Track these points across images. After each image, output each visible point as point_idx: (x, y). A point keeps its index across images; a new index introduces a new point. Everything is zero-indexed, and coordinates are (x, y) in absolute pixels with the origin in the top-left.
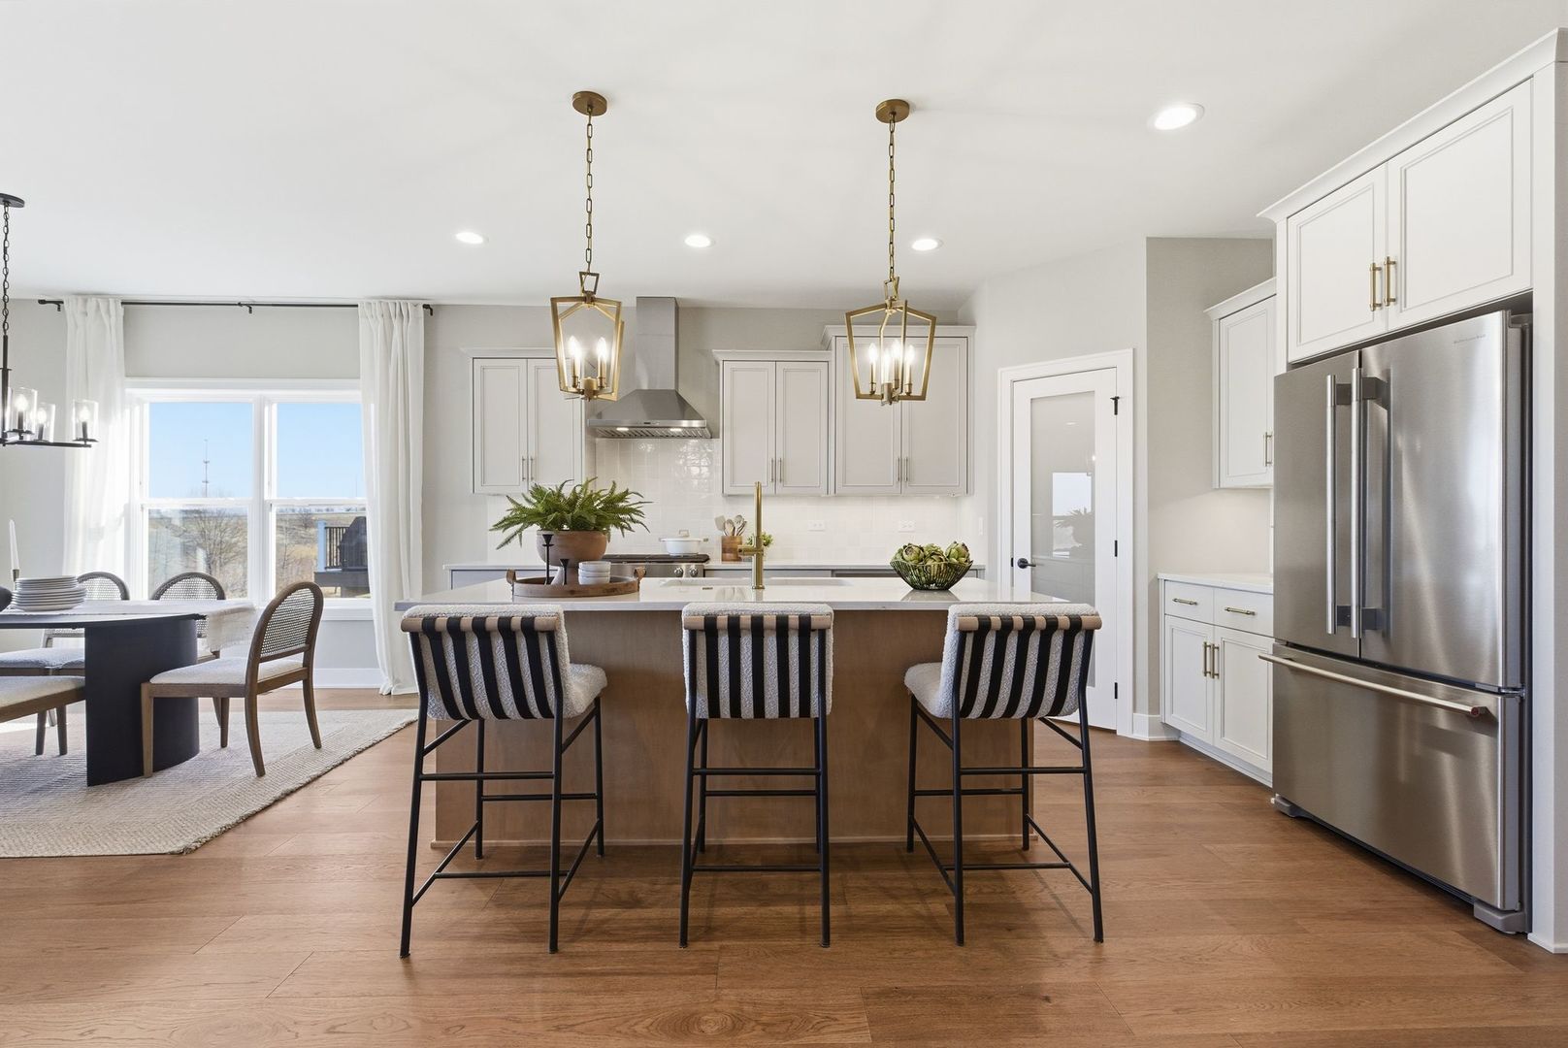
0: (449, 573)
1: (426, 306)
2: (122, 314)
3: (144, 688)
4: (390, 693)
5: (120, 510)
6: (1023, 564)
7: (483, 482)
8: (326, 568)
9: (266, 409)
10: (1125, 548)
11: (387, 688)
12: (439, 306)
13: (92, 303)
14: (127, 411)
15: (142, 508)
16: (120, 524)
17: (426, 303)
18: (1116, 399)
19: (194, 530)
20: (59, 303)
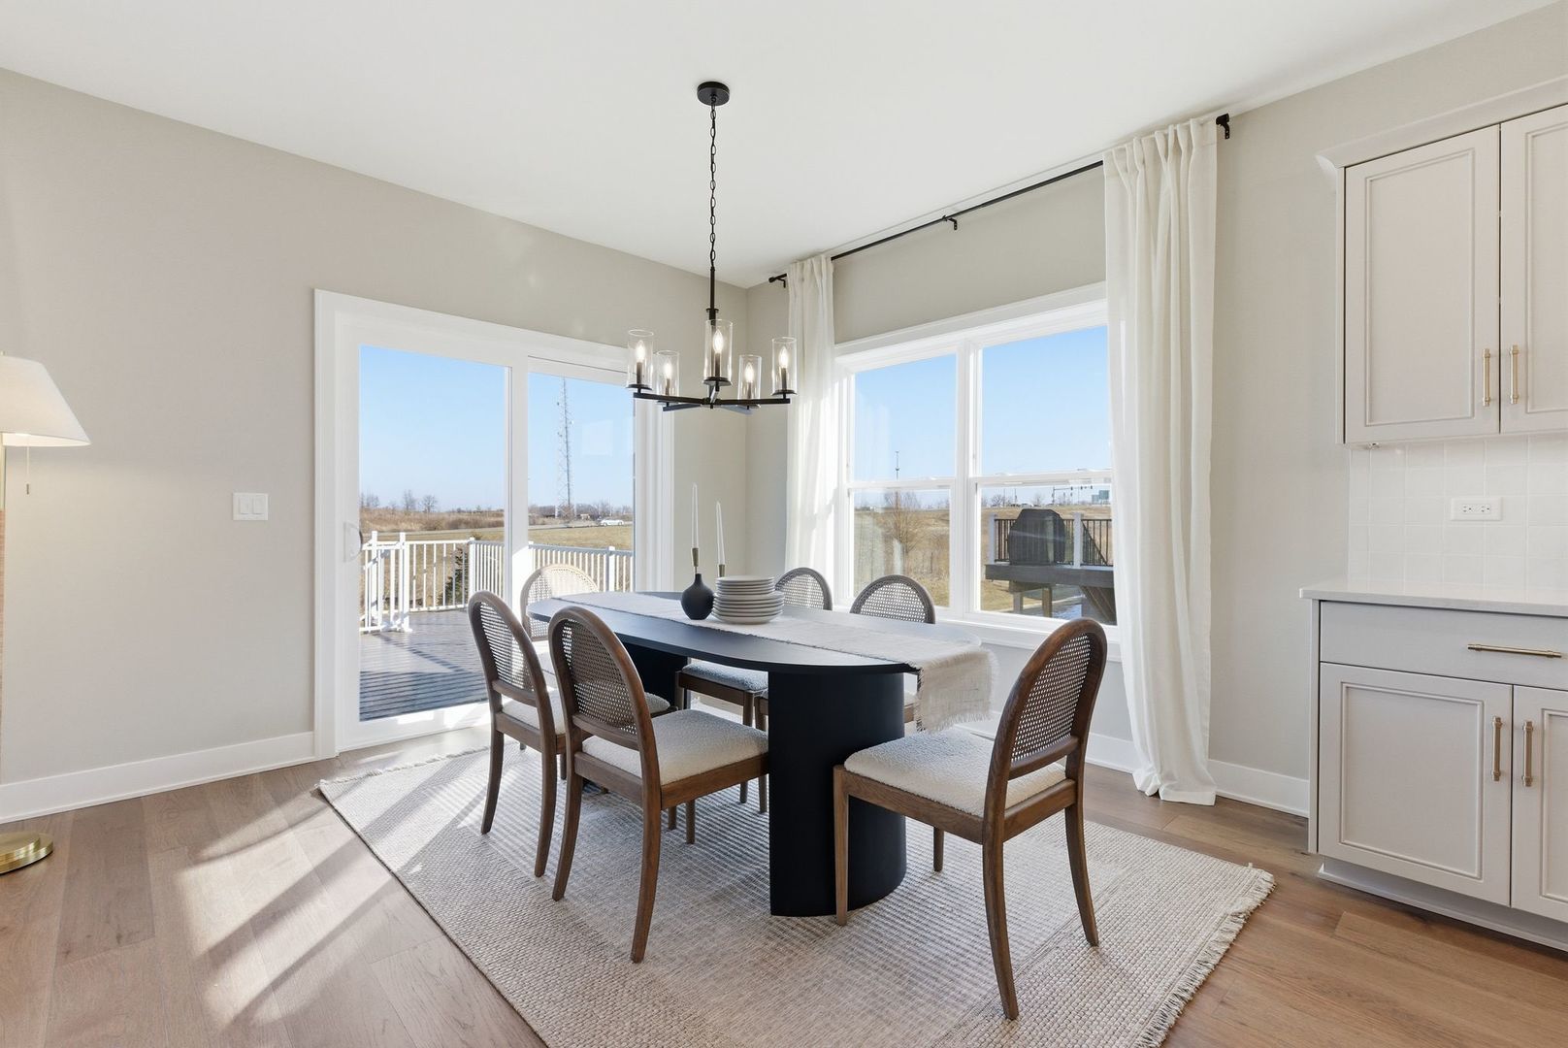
0: (1310, 607)
1: (1220, 120)
2: (832, 271)
3: (837, 773)
4: (1157, 795)
5: (830, 496)
7: (1370, 418)
8: (996, 561)
9: (972, 357)
11: (1152, 785)
13: (807, 264)
14: (837, 385)
15: (849, 494)
16: (830, 512)
17: (1221, 113)
19: (891, 522)
20: (782, 277)
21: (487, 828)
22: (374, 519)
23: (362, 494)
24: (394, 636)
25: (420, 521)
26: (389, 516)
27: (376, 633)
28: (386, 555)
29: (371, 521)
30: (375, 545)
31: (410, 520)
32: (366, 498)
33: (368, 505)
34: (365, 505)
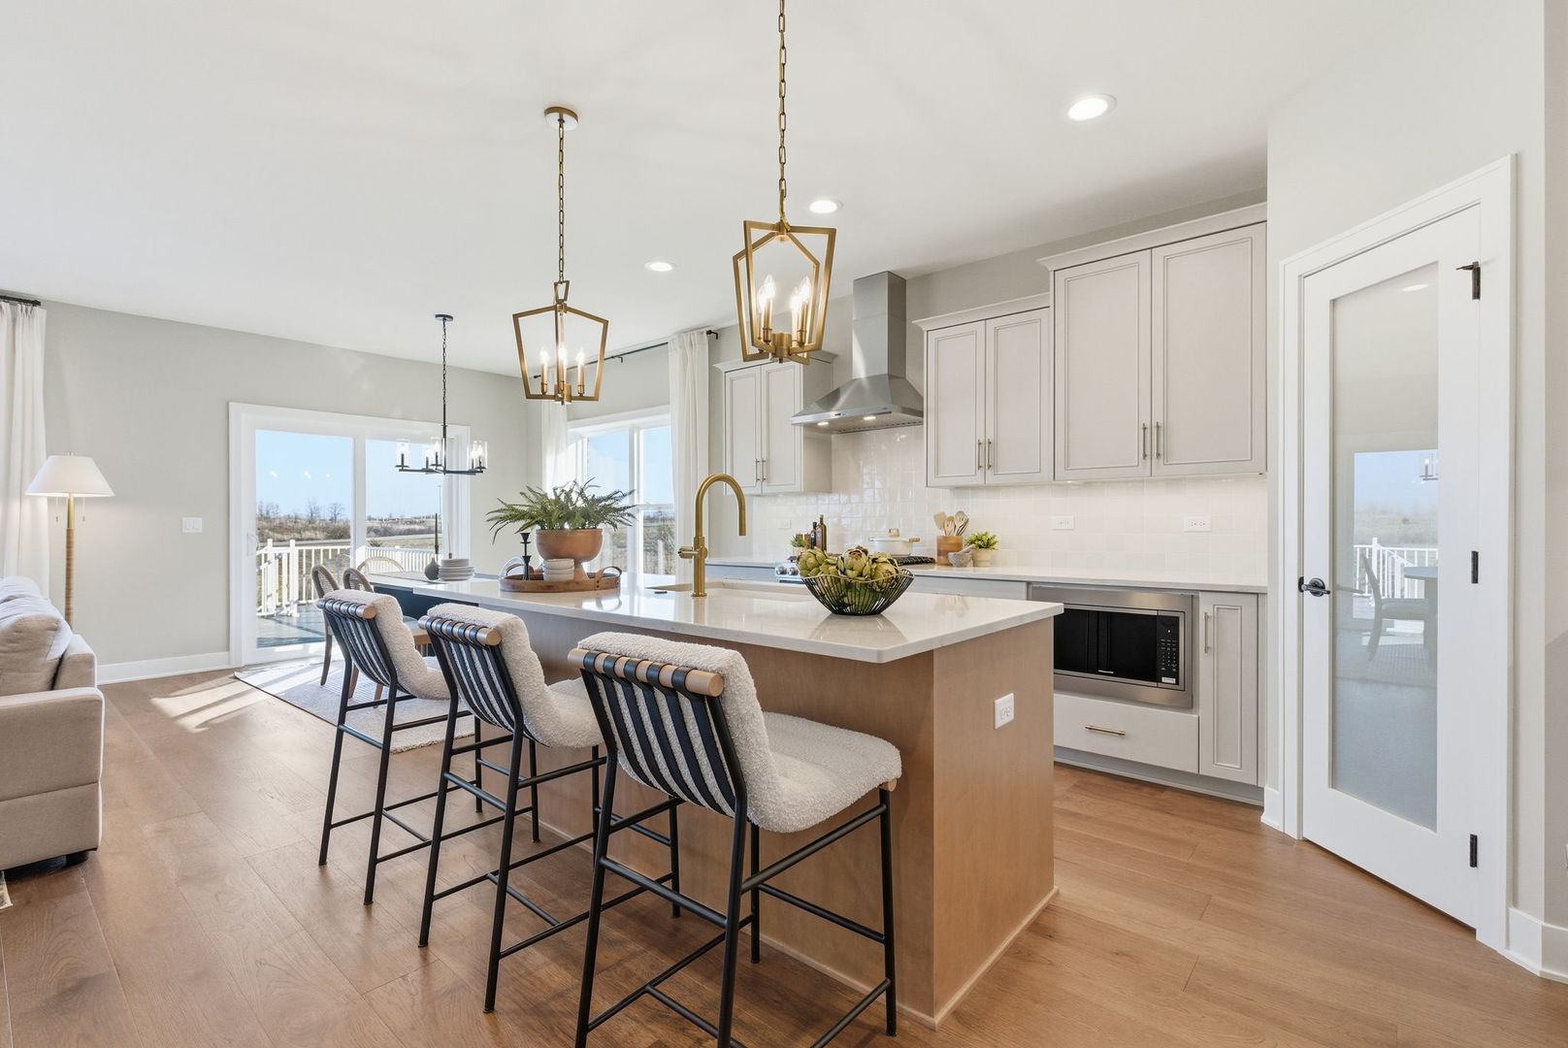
1: (709, 332)
6: (1317, 588)
9: (636, 435)
10: (1495, 568)
12: (722, 329)
17: (708, 329)
18: (1475, 269)
21: (323, 682)
22: (273, 529)
23: (261, 502)
24: (285, 620)
25: (324, 529)
26: (291, 525)
27: (269, 617)
28: (279, 558)
29: (271, 530)
30: (270, 549)
31: (315, 529)
32: (264, 505)
33: (268, 513)
34: (264, 512)
